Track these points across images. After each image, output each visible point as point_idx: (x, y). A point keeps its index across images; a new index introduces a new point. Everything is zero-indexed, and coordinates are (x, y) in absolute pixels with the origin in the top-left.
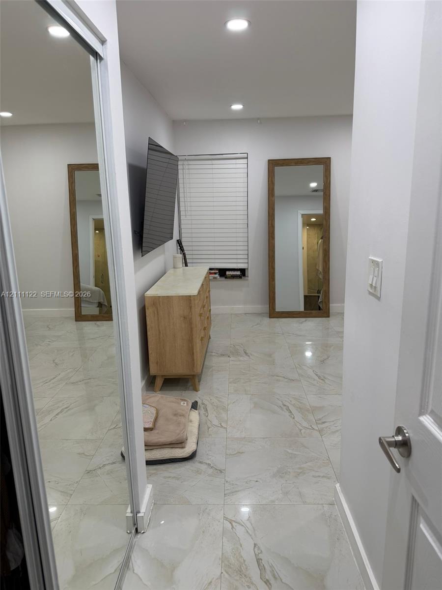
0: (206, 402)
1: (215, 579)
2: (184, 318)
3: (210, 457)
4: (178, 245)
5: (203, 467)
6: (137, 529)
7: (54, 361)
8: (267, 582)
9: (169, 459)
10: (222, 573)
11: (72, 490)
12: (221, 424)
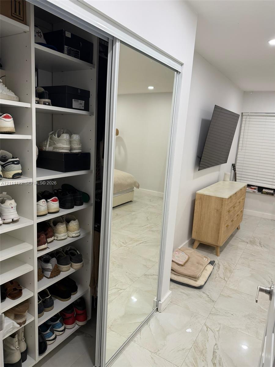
0: (220, 263)
1: (186, 349)
2: (217, 210)
3: (210, 292)
4: (232, 167)
5: (204, 295)
6: (157, 309)
7: (147, 217)
8: (214, 364)
9: (187, 284)
10: (192, 348)
11: (135, 280)
12: (224, 278)
